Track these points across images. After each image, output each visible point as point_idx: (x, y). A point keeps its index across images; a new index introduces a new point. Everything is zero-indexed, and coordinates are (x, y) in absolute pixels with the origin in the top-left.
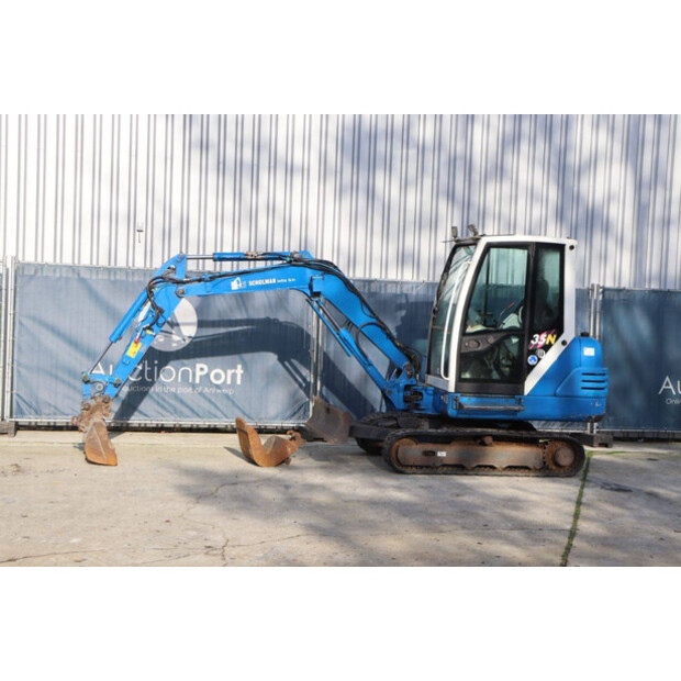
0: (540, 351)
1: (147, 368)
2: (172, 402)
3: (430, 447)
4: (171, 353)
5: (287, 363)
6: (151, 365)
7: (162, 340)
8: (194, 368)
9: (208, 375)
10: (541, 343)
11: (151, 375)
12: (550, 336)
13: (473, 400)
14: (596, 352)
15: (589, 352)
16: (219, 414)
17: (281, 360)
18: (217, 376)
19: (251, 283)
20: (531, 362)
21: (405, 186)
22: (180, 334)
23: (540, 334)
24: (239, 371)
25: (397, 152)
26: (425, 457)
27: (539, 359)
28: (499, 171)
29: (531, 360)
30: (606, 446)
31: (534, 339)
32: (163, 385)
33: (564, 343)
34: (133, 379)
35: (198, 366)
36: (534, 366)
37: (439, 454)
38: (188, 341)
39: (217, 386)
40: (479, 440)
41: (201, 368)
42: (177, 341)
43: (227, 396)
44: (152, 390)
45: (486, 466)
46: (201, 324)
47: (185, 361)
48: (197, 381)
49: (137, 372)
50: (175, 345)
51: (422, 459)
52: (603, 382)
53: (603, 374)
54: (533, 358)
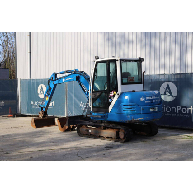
0: (112, 97)
3: (87, 129)
10: (112, 95)
12: (114, 92)
15: (126, 97)
19: (66, 80)
20: (110, 101)
23: (112, 92)
27: (112, 100)
31: (110, 93)
36: (111, 103)
40: (100, 127)
51: (86, 132)
52: (131, 108)
53: (131, 106)
54: (110, 100)
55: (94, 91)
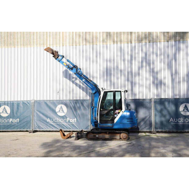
0: (117, 114)
2: (63, 126)
3: (95, 135)
9: (69, 120)
12: (119, 110)
14: (130, 114)
15: (128, 114)
16: (71, 128)
18: (71, 121)
24: (75, 119)
29: (116, 116)
31: (116, 111)
34: (55, 122)
37: (97, 136)
38: (65, 114)
39: (71, 123)
43: (73, 124)
47: (65, 118)
48: (67, 122)
50: (63, 115)
51: (93, 137)
52: (132, 120)
53: (132, 118)
55: (102, 110)
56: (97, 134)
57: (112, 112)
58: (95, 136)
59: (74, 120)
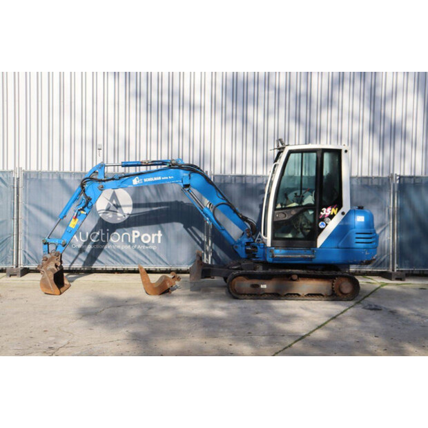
0: (327, 219)
1: (102, 234)
2: (119, 254)
3: (255, 282)
4: (117, 224)
5: (189, 229)
6: (105, 231)
7: (111, 216)
8: (131, 233)
9: (140, 238)
10: (328, 214)
11: (105, 238)
12: (333, 209)
13: (283, 251)
14: (365, 219)
15: (360, 219)
16: (147, 262)
17: (186, 227)
18: (146, 238)
19: (145, 180)
20: (321, 227)
21: (267, 114)
22: (122, 212)
23: (327, 208)
24: (160, 234)
25: (261, 94)
26: (253, 289)
27: (327, 225)
28: (330, 102)
29: (321, 225)
30: (400, 279)
31: (323, 211)
32: (112, 244)
33: (343, 213)
34: (94, 241)
35: (134, 232)
36: (323, 229)
37: (262, 286)
38: (127, 217)
39: (146, 245)
40: (289, 277)
41: (136, 233)
42: (120, 217)
43: (152, 250)
44: (106, 247)
45: (294, 294)
46: (135, 206)
47: (126, 229)
48: (134, 241)
49: (96, 236)
50: (119, 219)
51: (250, 290)
52: (371, 238)
53: (371, 234)
54: (323, 224)
55: (279, 206)
56: (262, 281)
57: (311, 212)
58: (257, 286)
59: (154, 235)
